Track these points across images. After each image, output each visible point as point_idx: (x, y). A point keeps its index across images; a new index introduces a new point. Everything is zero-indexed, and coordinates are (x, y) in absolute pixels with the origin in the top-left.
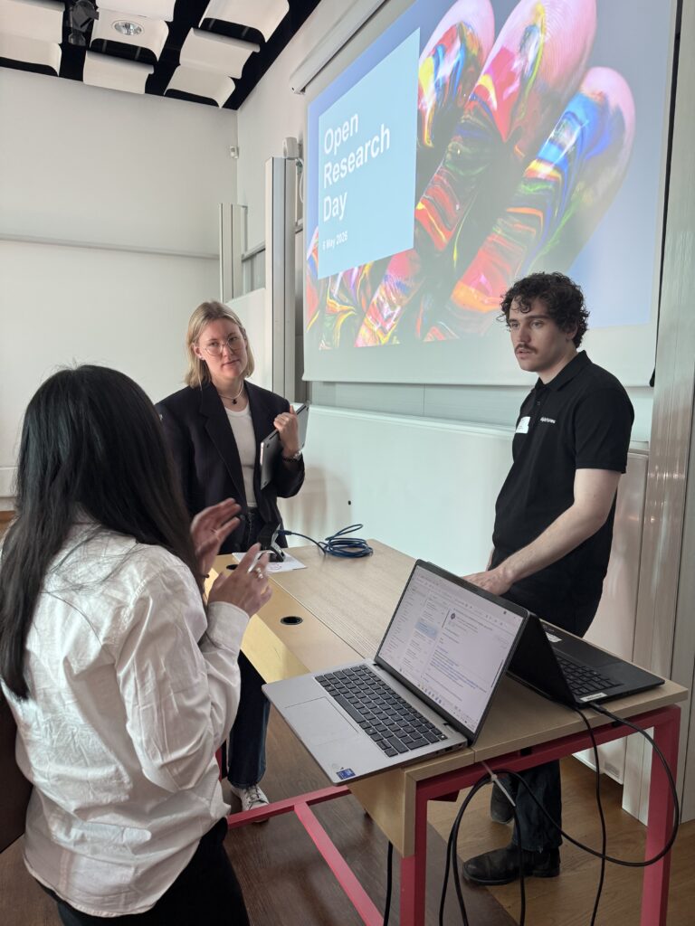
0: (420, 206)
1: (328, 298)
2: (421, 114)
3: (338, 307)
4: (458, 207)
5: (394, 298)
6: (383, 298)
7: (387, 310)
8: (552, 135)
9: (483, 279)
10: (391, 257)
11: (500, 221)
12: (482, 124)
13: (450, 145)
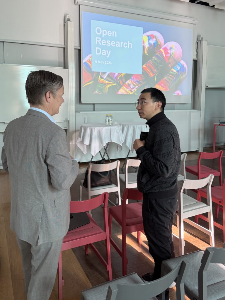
0: (144, 66)
1: (100, 78)
2: (144, 48)
3: (107, 82)
4: (156, 70)
5: (135, 84)
6: (130, 83)
7: (132, 86)
8: (176, 66)
9: (163, 85)
10: (133, 74)
11: (166, 76)
12: (161, 57)
13: (153, 57)
